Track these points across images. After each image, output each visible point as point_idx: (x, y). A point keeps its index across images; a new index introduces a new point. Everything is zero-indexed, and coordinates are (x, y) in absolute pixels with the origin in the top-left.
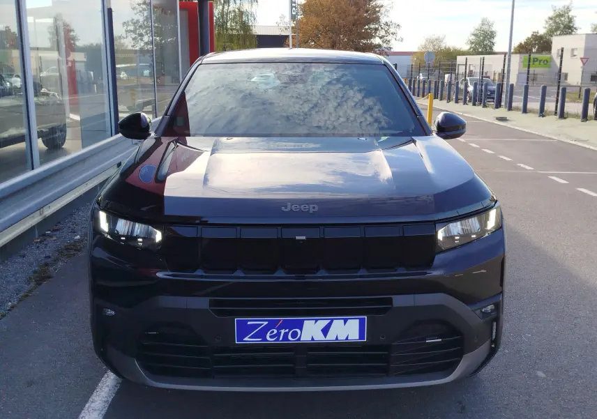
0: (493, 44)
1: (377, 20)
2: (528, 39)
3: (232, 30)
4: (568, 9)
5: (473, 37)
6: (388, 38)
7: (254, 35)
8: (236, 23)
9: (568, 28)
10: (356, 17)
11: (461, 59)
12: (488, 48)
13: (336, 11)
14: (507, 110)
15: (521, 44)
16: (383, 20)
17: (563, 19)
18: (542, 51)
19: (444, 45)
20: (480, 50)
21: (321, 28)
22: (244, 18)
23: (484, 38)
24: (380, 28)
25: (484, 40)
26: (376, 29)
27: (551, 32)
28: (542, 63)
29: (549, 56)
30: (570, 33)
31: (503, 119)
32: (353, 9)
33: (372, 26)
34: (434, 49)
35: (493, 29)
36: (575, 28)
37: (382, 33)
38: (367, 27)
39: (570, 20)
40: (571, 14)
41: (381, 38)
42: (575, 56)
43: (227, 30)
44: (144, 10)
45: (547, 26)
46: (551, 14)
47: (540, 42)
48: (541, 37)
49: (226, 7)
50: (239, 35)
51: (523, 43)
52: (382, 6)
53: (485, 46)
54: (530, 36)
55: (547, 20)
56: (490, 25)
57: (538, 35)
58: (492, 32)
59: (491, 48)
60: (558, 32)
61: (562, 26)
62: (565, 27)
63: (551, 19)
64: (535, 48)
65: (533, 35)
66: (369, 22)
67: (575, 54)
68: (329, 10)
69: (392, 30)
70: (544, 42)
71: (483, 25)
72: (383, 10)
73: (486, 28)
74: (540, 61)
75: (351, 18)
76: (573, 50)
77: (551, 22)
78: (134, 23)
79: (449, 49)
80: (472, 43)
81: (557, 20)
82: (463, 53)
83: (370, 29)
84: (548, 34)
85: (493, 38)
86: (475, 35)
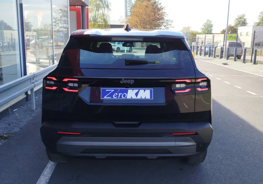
0: (212, 30)
1: (163, 19)
3: (99, 22)
4: (244, 15)
5: (203, 27)
6: (168, 26)
8: (101, 19)
9: (244, 24)
10: (154, 17)
12: (210, 31)
13: (145, 15)
14: (226, 59)
15: (224, 30)
16: (166, 18)
17: (241, 19)
18: (233, 33)
19: (191, 30)
20: (206, 32)
21: (138, 22)
22: (105, 17)
23: (208, 27)
24: (164, 22)
26: (163, 23)
27: (237, 25)
28: (234, 38)
30: (245, 26)
31: (225, 64)
32: (153, 14)
33: (161, 21)
34: (187, 31)
35: (212, 23)
36: (247, 23)
37: (165, 24)
38: (158, 22)
39: (245, 20)
40: (245, 18)
41: (165, 26)
42: (248, 35)
43: (97, 22)
44: (60, 13)
45: (235, 22)
46: (237, 17)
47: (232, 29)
48: (232, 27)
49: (97, 12)
50: (102, 25)
52: (165, 13)
55: (235, 20)
56: (211, 22)
58: (211, 25)
59: (211, 32)
60: (240, 25)
61: (241, 23)
62: (242, 23)
63: (237, 19)
64: (230, 31)
65: (229, 26)
66: (159, 19)
68: (142, 14)
69: (169, 23)
70: (234, 29)
71: (207, 21)
72: (165, 14)
73: (209, 23)
74: (233, 37)
75: (151, 18)
76: (247, 32)
77: (236, 21)
78: (55, 19)
79: (193, 32)
80: (203, 29)
81: (239, 20)
82: (199, 34)
83: (160, 22)
84: (235, 26)
85: (212, 27)
86: (204, 26)
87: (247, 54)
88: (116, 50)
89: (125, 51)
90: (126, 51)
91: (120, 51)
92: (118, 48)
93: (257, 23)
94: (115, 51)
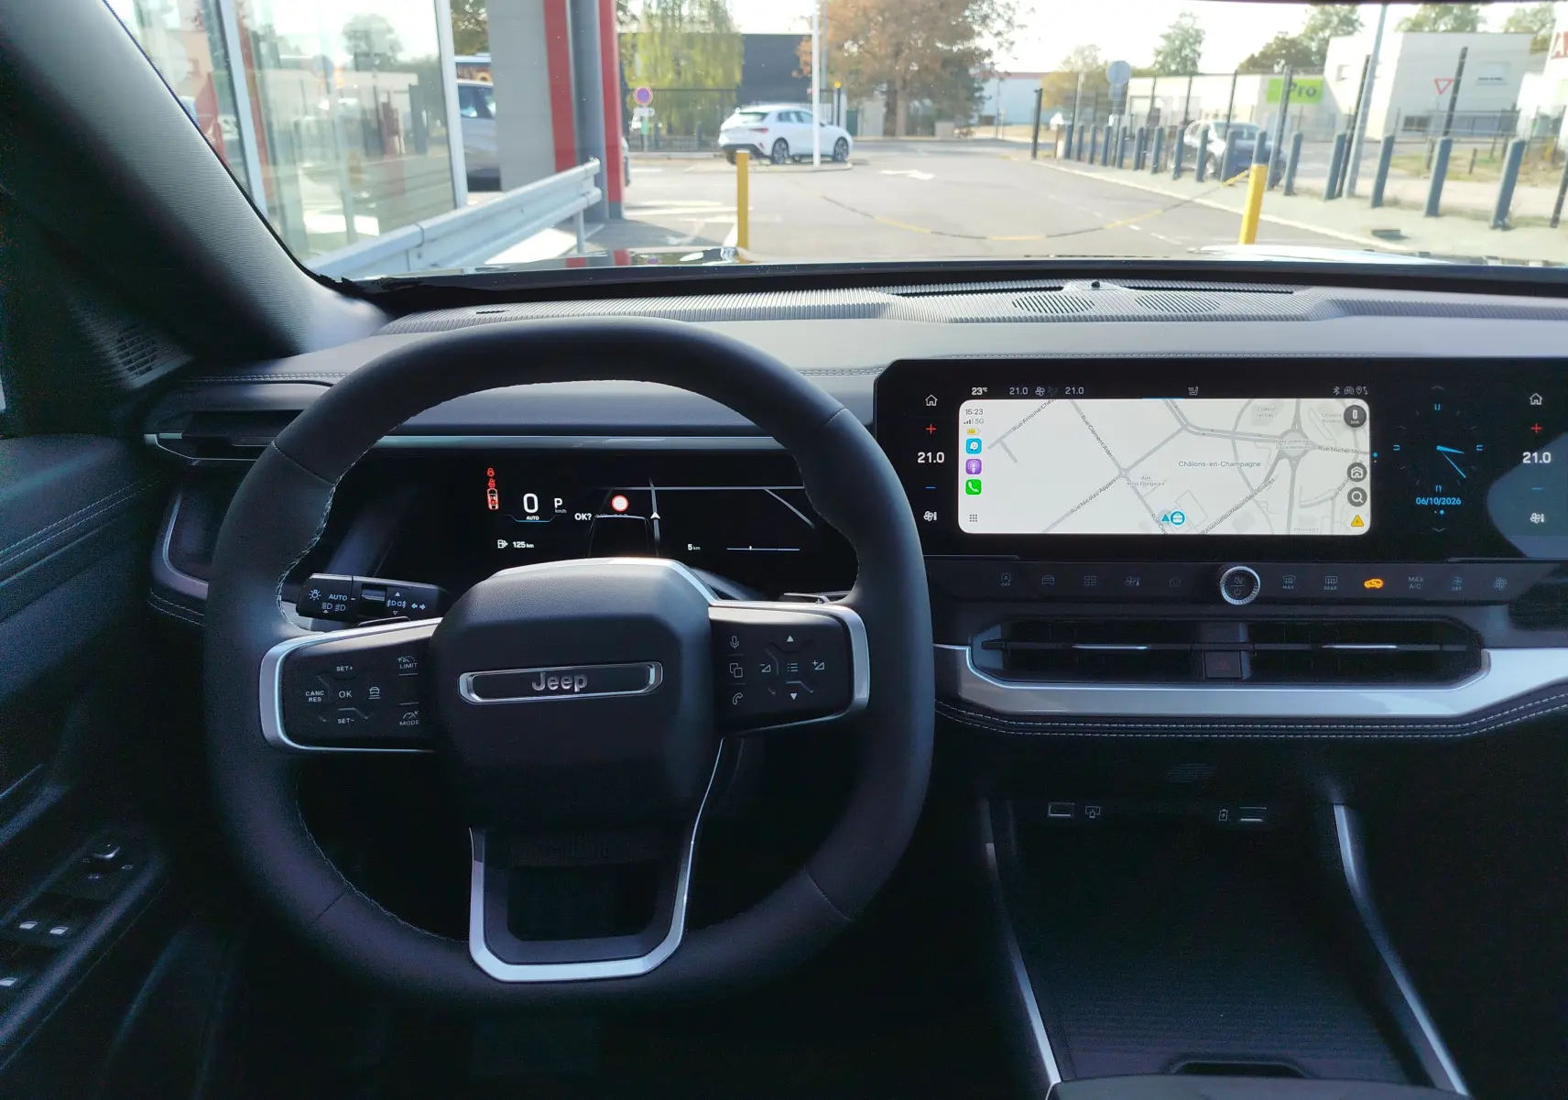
0: (1199, 55)
2: (1269, 46)
5: (1162, 41)
6: (1010, 36)
7: (736, 35)
9: (1347, 24)
11: (1137, 87)
12: (1189, 63)
15: (1253, 56)
18: (1296, 69)
20: (1173, 67)
23: (1183, 43)
24: (994, 16)
25: (1180, 49)
26: (987, 18)
27: (1312, 32)
28: (1306, 93)
29: (1318, 78)
30: (1350, 33)
33: (978, 11)
34: (1085, 64)
37: (999, 25)
38: (967, 12)
41: (994, 36)
42: (1343, 79)
47: (1289, 51)
48: (1293, 43)
51: (1257, 55)
53: (1185, 59)
54: (1271, 40)
57: (1288, 37)
58: (1198, 32)
59: (1194, 64)
60: (1327, 32)
61: (1335, 20)
62: (1338, 25)
64: (1278, 63)
65: (1277, 38)
67: (1343, 76)
69: (1018, 20)
70: (1300, 51)
73: (1187, 22)
74: (1301, 90)
80: (1159, 53)
81: (1328, 8)
82: (1139, 74)
83: (973, 16)
84: (1305, 35)
85: (1200, 42)
86: (1167, 37)
87: (1391, 171)
88: (767, 151)
89: (811, 156)
90: (817, 159)
91: (789, 156)
92: (781, 141)
93: (1408, 19)
94: (766, 157)
